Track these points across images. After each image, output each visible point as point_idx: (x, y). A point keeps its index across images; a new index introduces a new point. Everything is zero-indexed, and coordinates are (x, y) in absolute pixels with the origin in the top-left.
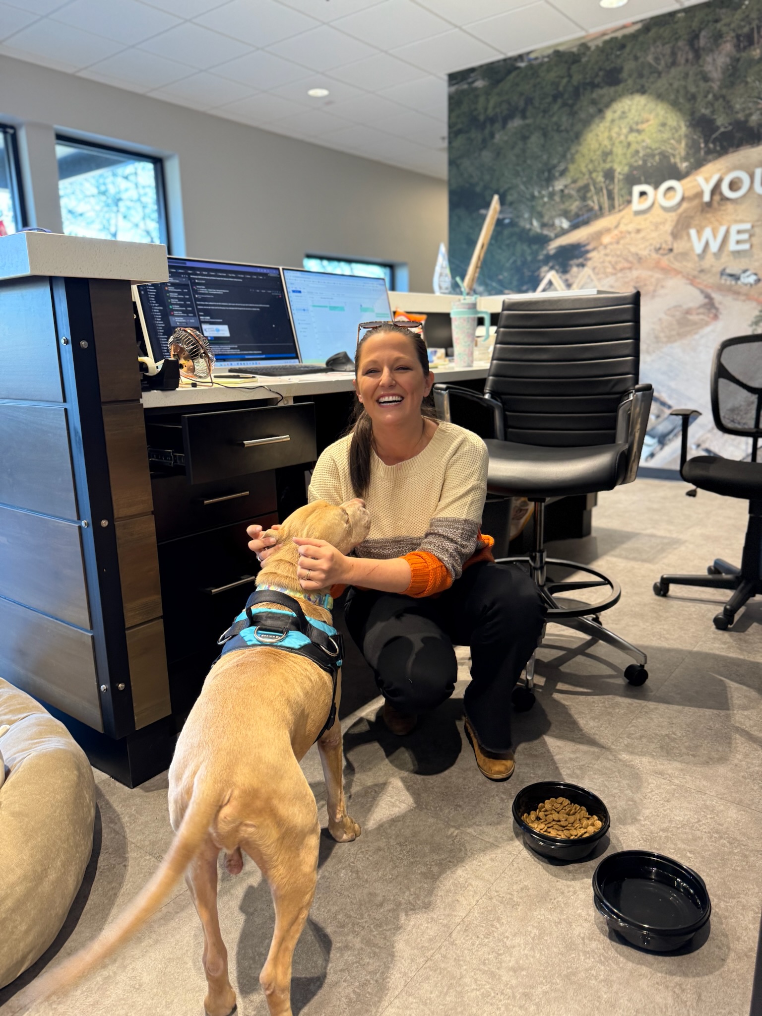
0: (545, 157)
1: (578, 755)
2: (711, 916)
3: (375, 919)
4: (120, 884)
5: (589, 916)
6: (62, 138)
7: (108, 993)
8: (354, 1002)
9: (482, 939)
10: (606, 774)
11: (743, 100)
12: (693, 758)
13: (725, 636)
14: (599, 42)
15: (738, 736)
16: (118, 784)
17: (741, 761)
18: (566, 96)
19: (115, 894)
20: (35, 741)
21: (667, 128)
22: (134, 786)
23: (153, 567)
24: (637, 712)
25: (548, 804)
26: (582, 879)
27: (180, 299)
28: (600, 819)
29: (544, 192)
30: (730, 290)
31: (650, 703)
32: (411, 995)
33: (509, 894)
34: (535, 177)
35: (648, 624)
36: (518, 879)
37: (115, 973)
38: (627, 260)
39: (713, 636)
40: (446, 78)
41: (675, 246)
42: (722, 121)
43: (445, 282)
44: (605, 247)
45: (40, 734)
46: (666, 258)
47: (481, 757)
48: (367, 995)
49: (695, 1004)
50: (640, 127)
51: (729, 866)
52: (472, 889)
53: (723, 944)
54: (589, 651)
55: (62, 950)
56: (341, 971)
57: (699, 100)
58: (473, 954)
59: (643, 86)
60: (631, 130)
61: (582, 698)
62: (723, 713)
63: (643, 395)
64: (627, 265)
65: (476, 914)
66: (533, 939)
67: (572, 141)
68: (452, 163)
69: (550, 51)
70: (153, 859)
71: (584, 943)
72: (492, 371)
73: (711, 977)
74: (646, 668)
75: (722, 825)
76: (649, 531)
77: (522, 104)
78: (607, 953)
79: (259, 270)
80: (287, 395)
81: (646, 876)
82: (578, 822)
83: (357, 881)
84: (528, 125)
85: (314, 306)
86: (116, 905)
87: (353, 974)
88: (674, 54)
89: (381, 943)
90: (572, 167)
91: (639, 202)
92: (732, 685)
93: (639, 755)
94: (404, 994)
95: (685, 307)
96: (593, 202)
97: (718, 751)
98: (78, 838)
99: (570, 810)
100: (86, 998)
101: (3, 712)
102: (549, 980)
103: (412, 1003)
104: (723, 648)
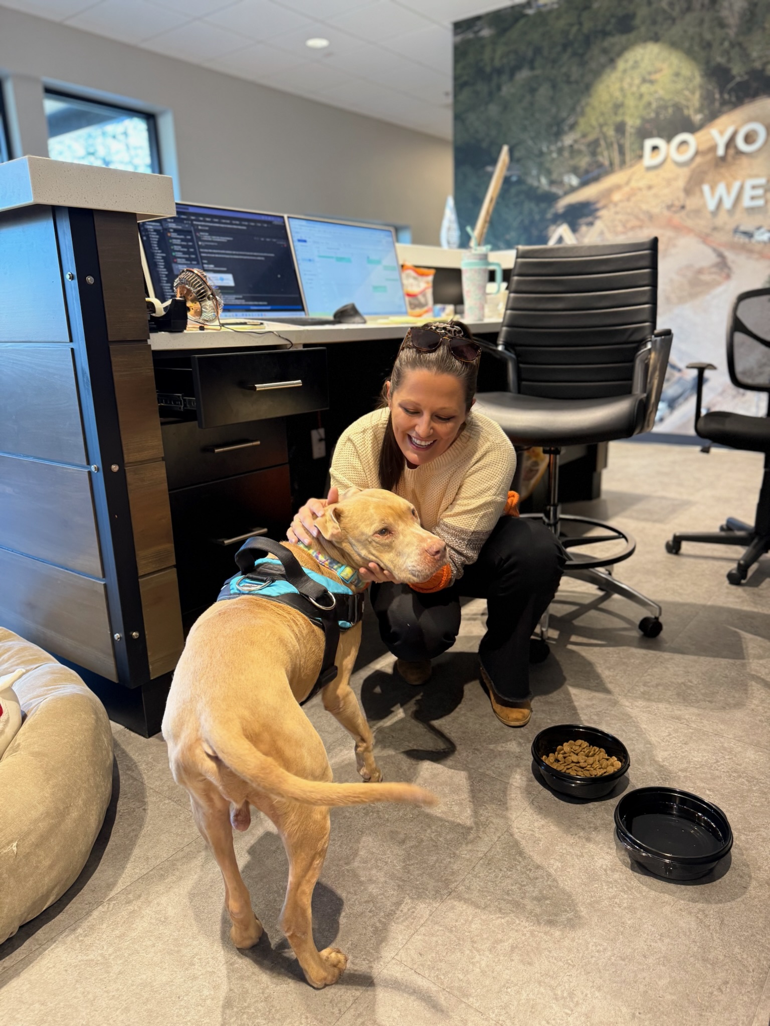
0: (554, 110)
1: (594, 702)
2: (732, 848)
4: (141, 826)
6: (52, 92)
7: (134, 926)
8: (381, 930)
9: (505, 872)
10: (623, 719)
11: (760, 47)
12: (710, 704)
13: (738, 591)
15: (754, 683)
16: (133, 734)
17: (757, 706)
18: (576, 45)
19: (136, 836)
20: (50, 688)
21: (681, 78)
22: (150, 736)
23: (164, 515)
24: (652, 662)
25: (566, 747)
26: (603, 815)
27: (183, 246)
28: (619, 760)
29: (553, 148)
30: (743, 248)
31: (665, 653)
32: (436, 923)
33: (530, 830)
34: (543, 132)
35: (660, 580)
36: (539, 816)
37: (140, 908)
38: (637, 218)
39: (726, 591)
40: (450, 27)
41: (688, 203)
42: (738, 70)
44: (616, 205)
45: (55, 681)
46: (678, 215)
47: (498, 708)
49: (718, 928)
50: (654, 77)
51: (748, 802)
52: (493, 827)
53: (744, 873)
54: (602, 606)
55: (86, 887)
56: (366, 902)
57: (714, 48)
58: (496, 885)
59: (656, 34)
60: (644, 81)
61: (596, 649)
62: (738, 662)
63: (662, 341)
64: (637, 223)
65: (498, 849)
67: (582, 93)
68: (456, 118)
70: (172, 803)
71: (607, 874)
72: (506, 322)
73: (733, 903)
74: (661, 620)
75: (740, 765)
76: (660, 493)
77: (530, 54)
78: (630, 883)
79: (263, 218)
80: (297, 342)
81: (666, 810)
82: (597, 763)
83: (378, 821)
84: (536, 77)
85: (320, 257)
86: (137, 846)
87: (378, 905)
90: (582, 121)
91: (652, 157)
92: (747, 636)
93: (656, 702)
94: (429, 922)
95: (697, 266)
96: (604, 157)
97: (734, 697)
98: (98, 779)
99: (589, 752)
100: (113, 931)
101: (16, 663)
102: (573, 908)
103: (438, 930)
104: (737, 602)
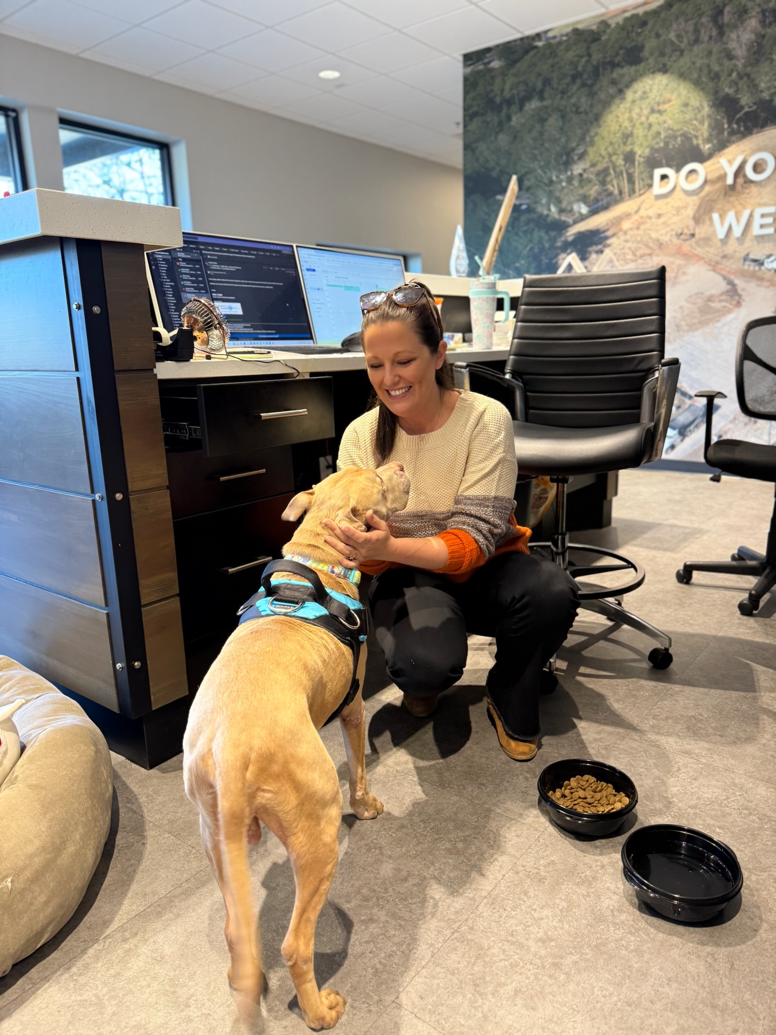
0: (563, 140)
1: (602, 735)
2: (742, 889)
3: (399, 893)
4: (139, 861)
5: (618, 889)
6: (65, 122)
7: (130, 965)
8: (381, 972)
9: (509, 912)
10: (632, 753)
11: (768, 78)
12: (720, 738)
13: (750, 621)
14: (620, 20)
15: (765, 717)
16: (134, 765)
17: (769, 741)
18: (585, 76)
19: (134, 871)
20: (51, 718)
21: (690, 108)
22: (151, 768)
23: (168, 544)
24: (662, 694)
25: (573, 782)
26: (610, 854)
27: (191, 275)
28: (627, 795)
29: (562, 177)
30: (753, 276)
31: (675, 686)
32: (438, 965)
33: (536, 868)
34: (553, 161)
35: (671, 610)
36: (545, 854)
37: (136, 946)
38: (647, 246)
39: (738, 621)
40: (461, 59)
41: (697, 231)
42: (746, 100)
43: (461, 265)
44: (625, 233)
45: (55, 712)
46: (688, 243)
47: (505, 738)
48: (394, 966)
49: (727, 973)
50: (662, 107)
51: (760, 840)
52: (498, 864)
53: (755, 916)
54: (611, 636)
55: (81, 924)
56: (366, 942)
57: (723, 79)
58: (500, 926)
59: (665, 65)
60: (653, 111)
61: (605, 681)
62: (750, 695)
63: (670, 370)
64: (647, 251)
65: (502, 888)
66: (561, 911)
67: (592, 123)
68: (467, 147)
69: (569, 29)
70: (172, 837)
71: (613, 915)
72: (513, 351)
73: (743, 947)
74: (671, 651)
75: (751, 802)
76: (670, 522)
77: (539, 85)
78: (637, 925)
79: (272, 247)
80: (304, 371)
81: (675, 849)
82: (605, 798)
83: (380, 857)
84: (546, 107)
85: (328, 285)
86: (135, 881)
87: (379, 946)
88: (697, 31)
89: (407, 915)
90: (591, 151)
91: (660, 186)
92: (759, 668)
93: (665, 736)
94: (431, 964)
95: (707, 294)
96: (613, 186)
97: (745, 731)
98: (96, 812)
99: (597, 788)
100: (108, 970)
101: (17, 692)
102: (578, 950)
103: (440, 973)
104: (748, 633)
